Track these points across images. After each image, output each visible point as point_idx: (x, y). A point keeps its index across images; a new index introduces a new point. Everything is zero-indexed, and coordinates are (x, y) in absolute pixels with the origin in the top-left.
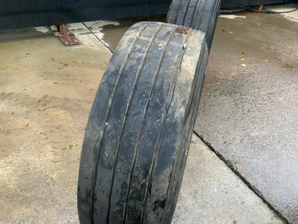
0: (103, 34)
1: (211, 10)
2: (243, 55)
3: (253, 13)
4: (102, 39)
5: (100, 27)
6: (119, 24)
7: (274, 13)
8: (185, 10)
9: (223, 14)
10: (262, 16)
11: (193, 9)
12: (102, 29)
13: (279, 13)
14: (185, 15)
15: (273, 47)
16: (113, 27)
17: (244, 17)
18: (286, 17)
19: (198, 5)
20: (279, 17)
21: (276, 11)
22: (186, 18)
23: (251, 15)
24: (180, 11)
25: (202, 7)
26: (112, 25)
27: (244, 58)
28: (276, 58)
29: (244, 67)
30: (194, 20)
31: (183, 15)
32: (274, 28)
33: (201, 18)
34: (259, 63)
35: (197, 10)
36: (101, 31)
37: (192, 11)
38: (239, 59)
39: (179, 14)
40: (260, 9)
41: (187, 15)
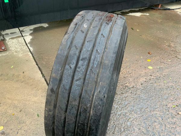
0: (31, 37)
1: (112, 64)
2: (149, 55)
3: (154, 11)
4: (29, 43)
5: (31, 30)
6: (47, 26)
7: (169, 9)
8: (74, 65)
9: (132, 13)
10: (161, 13)
11: (86, 63)
12: (32, 31)
13: (173, 9)
14: (74, 72)
15: (172, 45)
16: (42, 29)
17: (148, 14)
18: (178, 13)
19: (93, 57)
20: (174, 13)
21: (171, 8)
22: (76, 78)
23: (153, 12)
24: (67, 67)
25: (99, 59)
26: (42, 27)
27: (150, 58)
28: (176, 57)
29: (151, 69)
30: (86, 81)
31: (71, 72)
32: (171, 24)
33: (97, 79)
34: (163, 64)
35: (91, 65)
36: (31, 34)
37: (84, 67)
38: (146, 59)
39: (65, 71)
40: (160, 7)
41: (76, 73)
